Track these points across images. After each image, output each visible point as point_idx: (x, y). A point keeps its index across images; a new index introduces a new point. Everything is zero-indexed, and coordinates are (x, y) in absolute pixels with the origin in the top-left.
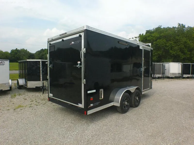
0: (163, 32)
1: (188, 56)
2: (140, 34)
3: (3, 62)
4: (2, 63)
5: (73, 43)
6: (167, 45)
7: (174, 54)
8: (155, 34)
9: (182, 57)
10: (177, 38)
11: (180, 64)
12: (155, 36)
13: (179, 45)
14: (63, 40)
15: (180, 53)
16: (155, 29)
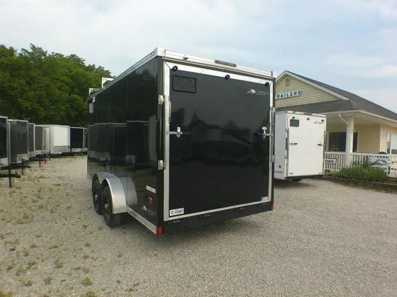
5: (253, 91)
6: (14, 85)
7: (27, 107)
9: (42, 115)
10: (32, 74)
11: (69, 128)
13: (35, 90)
14: (227, 77)
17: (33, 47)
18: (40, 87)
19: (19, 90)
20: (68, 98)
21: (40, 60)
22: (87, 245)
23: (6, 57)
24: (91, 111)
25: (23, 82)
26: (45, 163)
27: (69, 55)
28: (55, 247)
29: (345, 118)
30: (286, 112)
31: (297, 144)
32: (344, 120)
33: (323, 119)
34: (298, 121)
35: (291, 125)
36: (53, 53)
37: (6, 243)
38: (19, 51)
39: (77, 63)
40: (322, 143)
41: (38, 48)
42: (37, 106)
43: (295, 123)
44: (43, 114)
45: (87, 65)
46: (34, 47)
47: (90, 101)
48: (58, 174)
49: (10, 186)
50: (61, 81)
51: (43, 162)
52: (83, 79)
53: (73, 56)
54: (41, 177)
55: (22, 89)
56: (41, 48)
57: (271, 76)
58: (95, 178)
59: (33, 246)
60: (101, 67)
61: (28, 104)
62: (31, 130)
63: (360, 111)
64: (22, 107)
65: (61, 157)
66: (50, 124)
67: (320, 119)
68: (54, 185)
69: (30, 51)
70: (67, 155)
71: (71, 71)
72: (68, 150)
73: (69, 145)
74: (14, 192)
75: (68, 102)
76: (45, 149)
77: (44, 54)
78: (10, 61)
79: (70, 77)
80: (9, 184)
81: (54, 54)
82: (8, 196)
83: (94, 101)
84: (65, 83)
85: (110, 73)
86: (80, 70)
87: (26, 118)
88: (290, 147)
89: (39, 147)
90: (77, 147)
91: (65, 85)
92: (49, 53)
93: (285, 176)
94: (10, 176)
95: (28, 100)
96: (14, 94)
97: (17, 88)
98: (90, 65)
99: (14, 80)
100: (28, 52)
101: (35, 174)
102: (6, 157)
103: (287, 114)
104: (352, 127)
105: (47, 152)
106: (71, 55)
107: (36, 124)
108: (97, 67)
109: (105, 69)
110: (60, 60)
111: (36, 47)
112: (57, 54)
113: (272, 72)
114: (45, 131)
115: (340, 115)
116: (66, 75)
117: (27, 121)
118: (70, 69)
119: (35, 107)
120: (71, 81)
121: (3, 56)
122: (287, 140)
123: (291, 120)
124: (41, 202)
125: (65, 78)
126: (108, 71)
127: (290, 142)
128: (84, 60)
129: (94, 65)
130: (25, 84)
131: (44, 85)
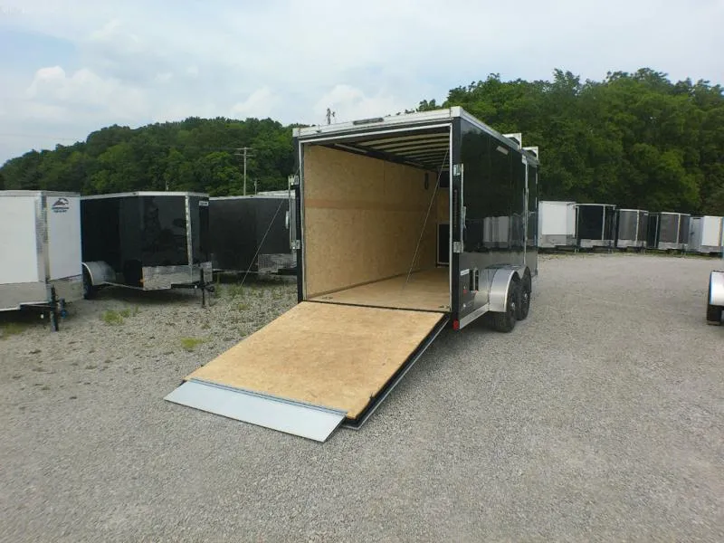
0: (507, 99)
1: (588, 182)
2: (425, 101)
3: (64, 202)
4: (62, 203)
8: (480, 103)
10: (553, 121)
11: (571, 206)
12: (484, 109)
15: (562, 171)
16: (476, 84)
17: (559, 75)
18: (566, 140)
27: (637, 71)
45: (674, 82)
53: (642, 71)
60: (701, 81)
71: (635, 102)
73: (573, 233)
79: (633, 111)
98: (680, 82)
108: (694, 82)
109: (712, 84)
110: (622, 83)
112: (616, 74)
116: (627, 109)
120: (635, 118)
125: (625, 116)
126: (717, 86)
128: (666, 75)
129: (688, 82)
130: (541, 137)
131: (572, 135)
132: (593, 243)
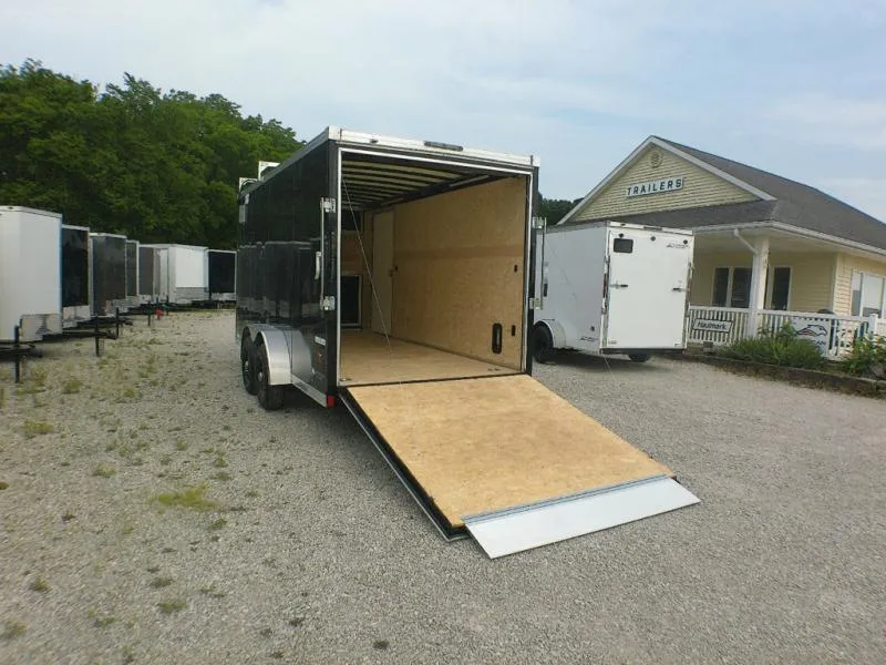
9: (150, 224)
10: (129, 139)
13: (136, 172)
15: (143, 206)
17: (131, 81)
18: (147, 166)
19: (104, 172)
20: (203, 189)
21: (147, 107)
22: (226, 428)
23: (76, 102)
24: (242, 219)
25: (111, 155)
26: (159, 319)
27: (208, 95)
28: (178, 429)
29: (751, 237)
30: (606, 225)
31: (626, 286)
32: (747, 243)
33: (686, 238)
34: (631, 242)
35: (616, 250)
36: (172, 91)
37: (102, 424)
38: (102, 90)
39: (224, 113)
40: (684, 285)
41: (141, 82)
42: (139, 205)
43: (623, 245)
44: (152, 221)
45: (245, 117)
46: (132, 79)
47: (241, 201)
48: (185, 337)
49: (98, 354)
50: (191, 153)
51: (156, 317)
52: (236, 148)
53: (214, 97)
54: (152, 342)
55: (111, 170)
56: (147, 83)
57: (529, 163)
58: (246, 334)
59: (144, 428)
60: (274, 120)
61: (122, 202)
62: (132, 254)
63: (776, 224)
64: (111, 207)
65: (190, 311)
66: (168, 242)
67: (679, 240)
68: (176, 354)
69: (125, 88)
70: (202, 308)
71: (210, 132)
72: (203, 297)
73: (207, 285)
74: (105, 362)
75: (203, 196)
76: (158, 293)
77: (154, 94)
78: (85, 113)
79: (208, 143)
80: (95, 351)
81: (176, 93)
82: (96, 368)
83: (247, 201)
84: (200, 156)
85: (294, 134)
86: (229, 128)
87: (119, 229)
88: (613, 291)
89: (147, 289)
90: (222, 291)
91: (198, 160)
92: (165, 92)
93: (601, 347)
94: (98, 336)
95: (123, 192)
96: (95, 181)
97: (101, 169)
98: (250, 117)
99: (94, 151)
100: (119, 92)
101: (140, 337)
102: (86, 304)
103: (608, 229)
104: (765, 257)
105: (162, 298)
106: (212, 95)
107: (141, 243)
108: (265, 121)
109: (284, 126)
110: (187, 106)
111: (137, 80)
112: (180, 93)
113: (532, 157)
114: (159, 257)
115: (736, 232)
116: (201, 139)
117: (124, 237)
118: (207, 127)
119: (136, 206)
120: (212, 151)
121: (70, 99)
122: (607, 276)
123: (616, 240)
124: (153, 377)
125: (199, 146)
126: (290, 129)
127: (613, 281)
128: (239, 107)
129: (259, 117)
130: (116, 159)
131: (153, 161)
132: (225, 297)
